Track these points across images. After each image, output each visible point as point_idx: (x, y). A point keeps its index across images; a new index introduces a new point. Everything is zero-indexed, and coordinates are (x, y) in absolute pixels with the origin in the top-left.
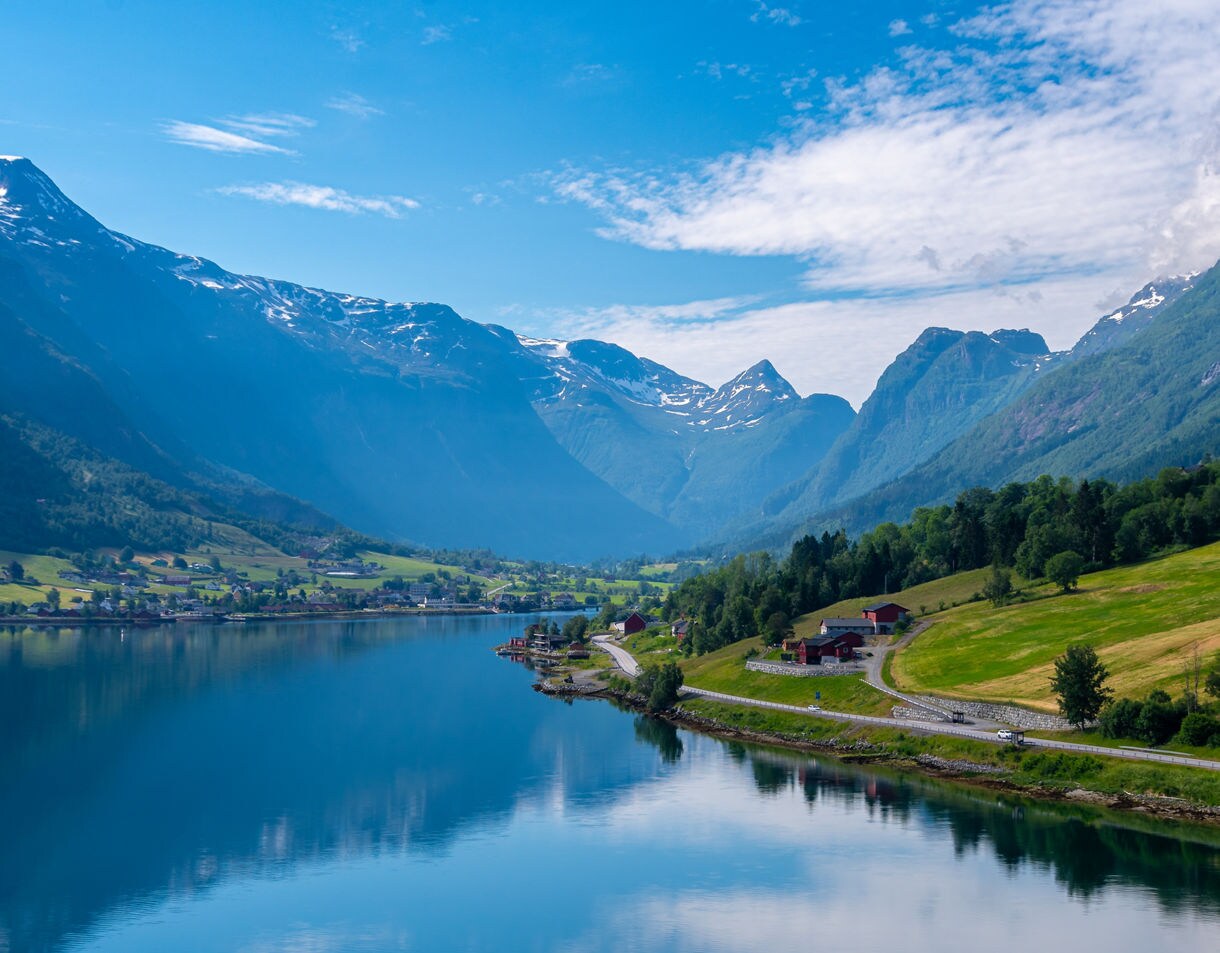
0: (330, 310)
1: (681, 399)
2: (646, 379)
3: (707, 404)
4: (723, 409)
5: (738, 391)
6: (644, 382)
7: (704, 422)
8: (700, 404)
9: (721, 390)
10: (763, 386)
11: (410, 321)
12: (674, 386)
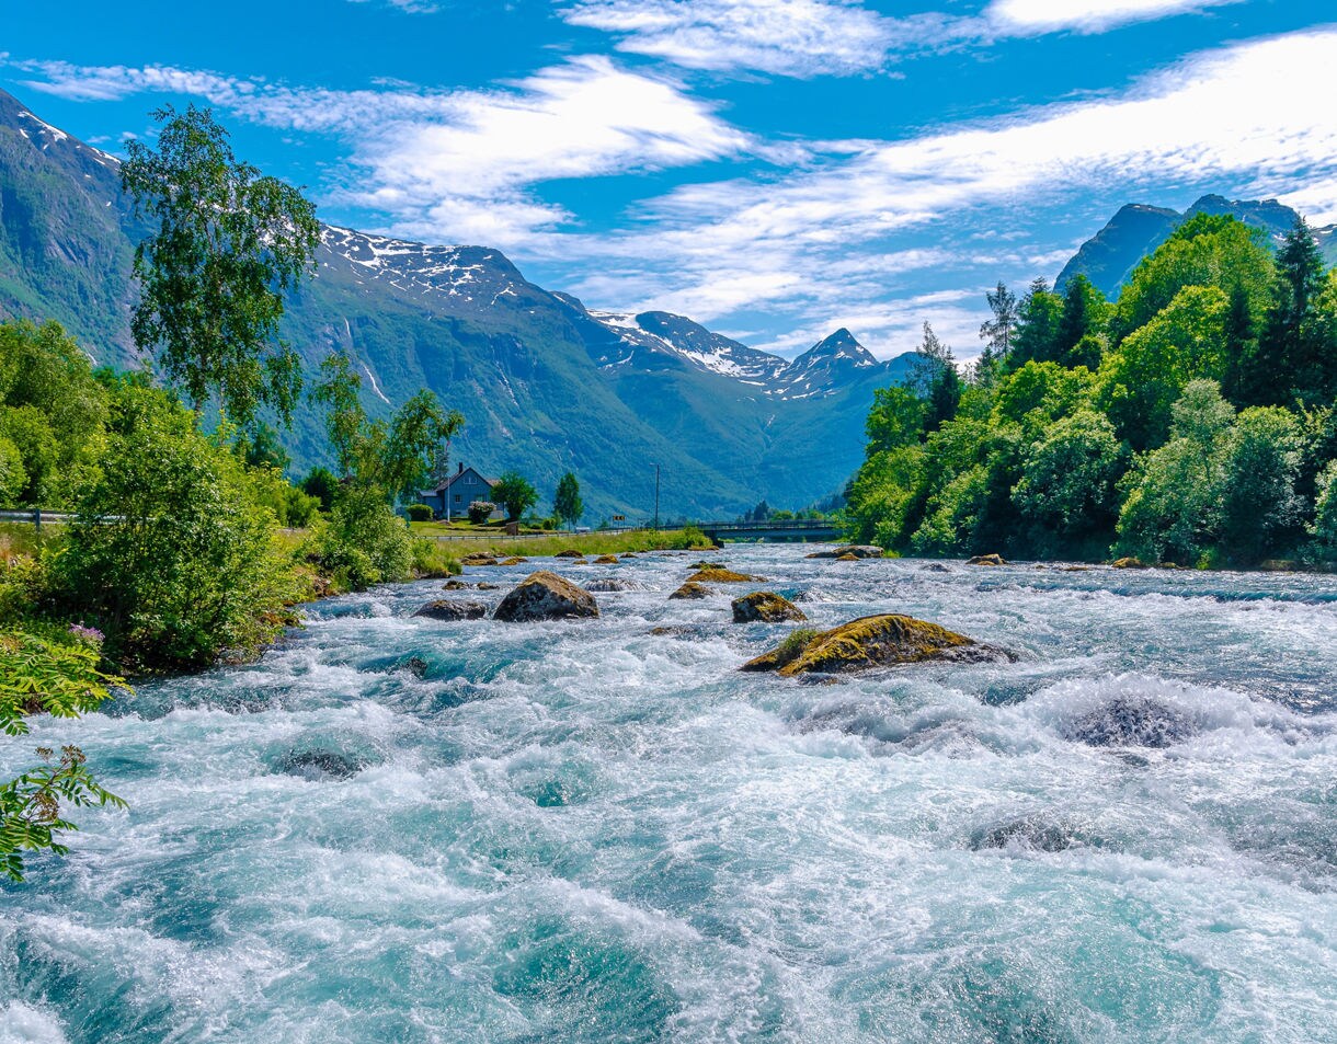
0: (356, 249)
1: (756, 371)
2: (719, 352)
3: (783, 374)
4: (801, 378)
5: (815, 360)
6: (717, 355)
7: (781, 391)
8: (776, 374)
9: (796, 361)
10: (842, 353)
11: (452, 263)
12: (747, 358)
